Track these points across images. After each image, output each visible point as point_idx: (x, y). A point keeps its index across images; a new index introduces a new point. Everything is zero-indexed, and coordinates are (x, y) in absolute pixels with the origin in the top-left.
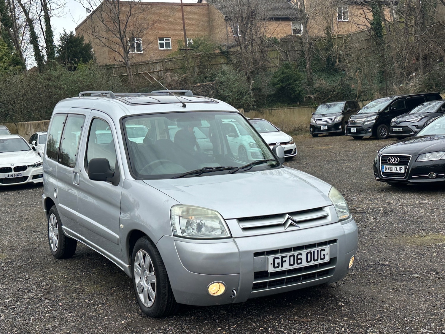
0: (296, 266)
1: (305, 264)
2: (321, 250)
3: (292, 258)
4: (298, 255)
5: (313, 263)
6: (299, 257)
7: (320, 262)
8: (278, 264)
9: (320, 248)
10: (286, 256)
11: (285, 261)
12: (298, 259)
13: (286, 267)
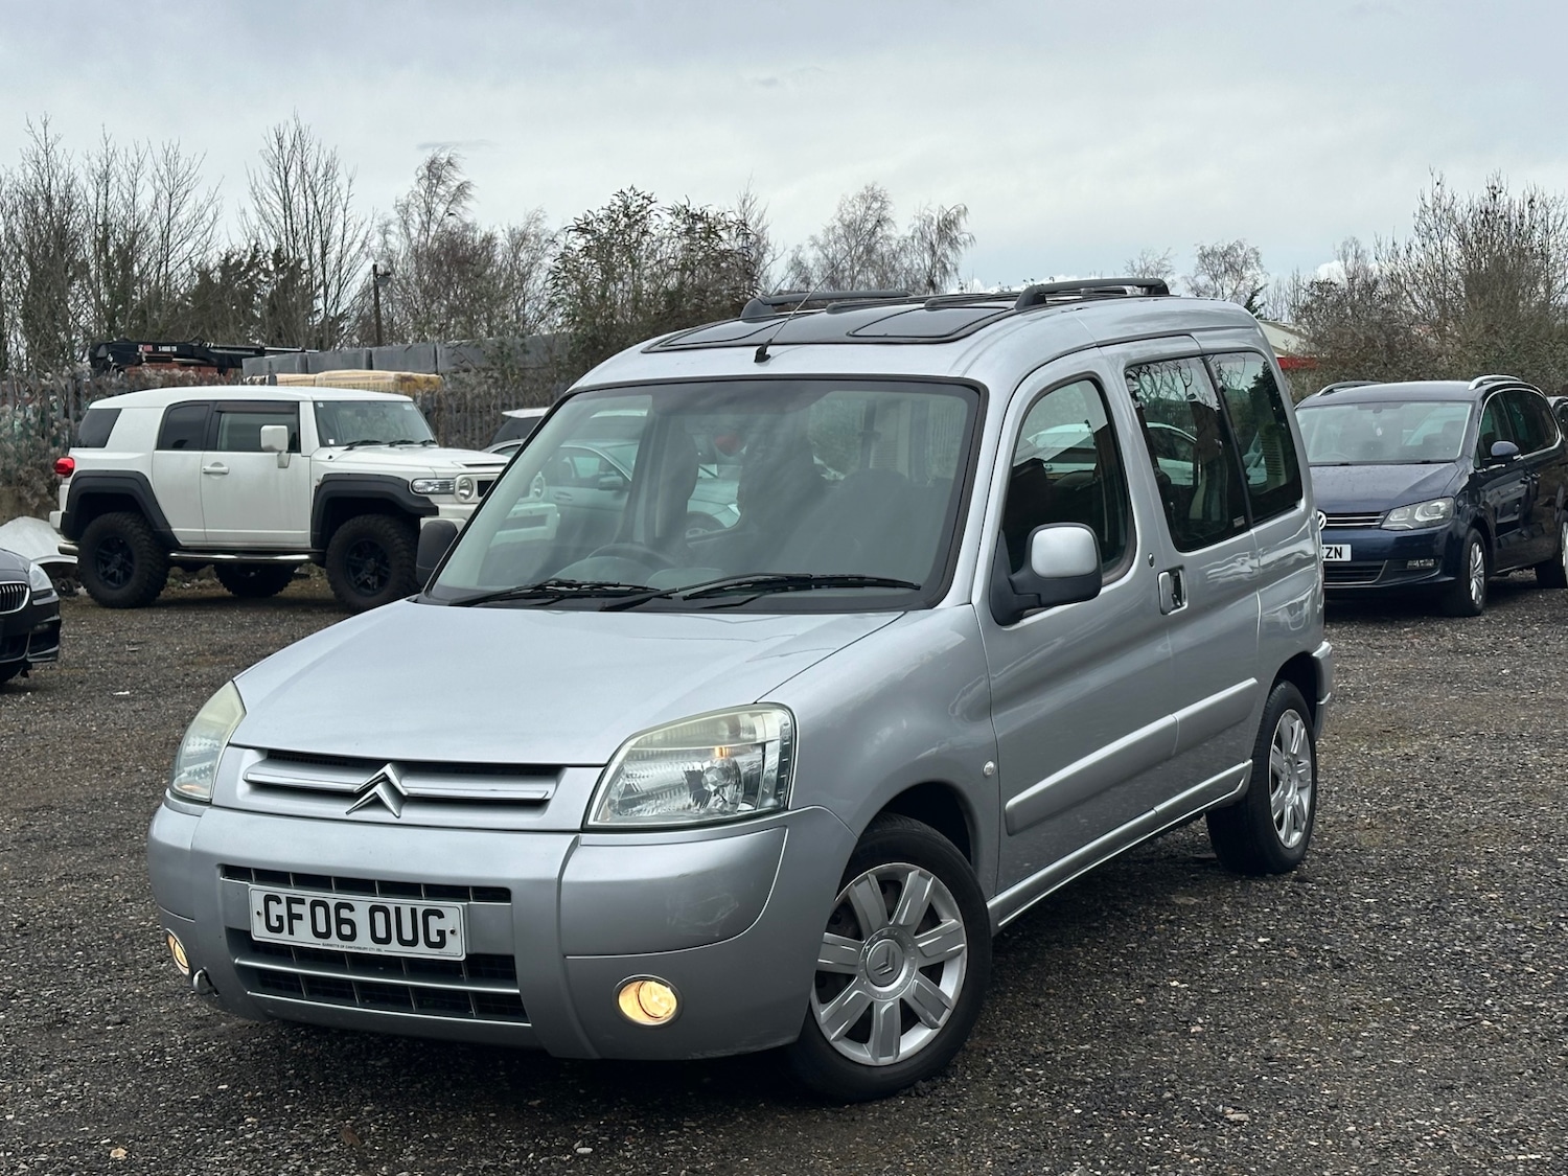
0: (334, 944)
1: (364, 944)
2: (427, 913)
3: (320, 911)
4: (339, 906)
5: (394, 949)
6: (345, 914)
7: (421, 951)
8: (279, 918)
9: (422, 904)
10: (301, 902)
11: (300, 917)
12: (340, 921)
13: (302, 936)
